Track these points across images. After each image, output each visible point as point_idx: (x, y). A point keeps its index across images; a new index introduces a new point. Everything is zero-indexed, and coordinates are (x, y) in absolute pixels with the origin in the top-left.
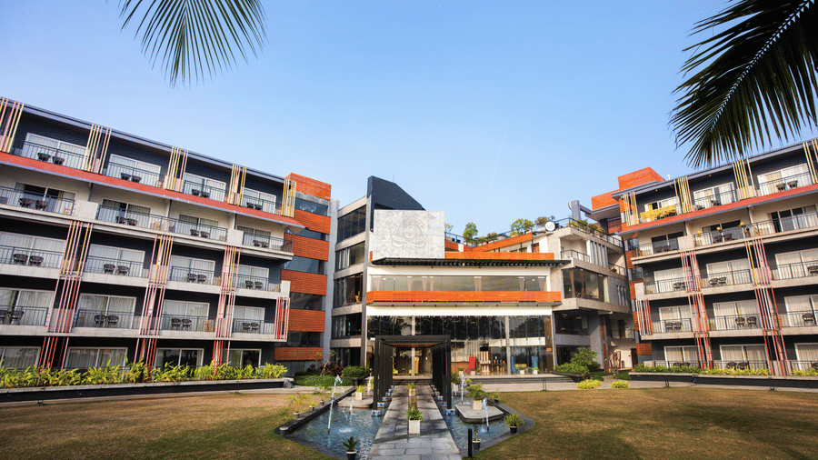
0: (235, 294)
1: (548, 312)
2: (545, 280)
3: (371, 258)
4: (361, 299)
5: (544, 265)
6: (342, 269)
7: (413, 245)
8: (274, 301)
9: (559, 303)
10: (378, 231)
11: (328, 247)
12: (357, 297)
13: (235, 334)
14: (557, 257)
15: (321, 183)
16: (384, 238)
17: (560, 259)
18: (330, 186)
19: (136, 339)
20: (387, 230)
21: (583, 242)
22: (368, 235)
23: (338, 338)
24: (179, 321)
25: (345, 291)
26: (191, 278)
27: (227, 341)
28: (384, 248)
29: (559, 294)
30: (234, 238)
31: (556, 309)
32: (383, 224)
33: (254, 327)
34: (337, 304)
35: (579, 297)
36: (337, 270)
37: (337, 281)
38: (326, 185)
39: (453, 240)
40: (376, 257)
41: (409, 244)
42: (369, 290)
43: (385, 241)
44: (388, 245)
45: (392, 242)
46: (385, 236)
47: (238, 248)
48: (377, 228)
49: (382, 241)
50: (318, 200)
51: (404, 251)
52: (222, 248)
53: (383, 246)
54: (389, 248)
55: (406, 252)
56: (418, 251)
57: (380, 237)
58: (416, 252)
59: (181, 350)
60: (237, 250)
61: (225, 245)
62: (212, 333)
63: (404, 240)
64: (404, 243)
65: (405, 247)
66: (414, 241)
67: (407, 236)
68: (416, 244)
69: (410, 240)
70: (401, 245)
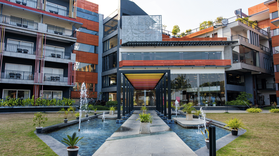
0: (45, 60)
1: (222, 71)
2: (221, 54)
3: (121, 43)
4: (116, 66)
5: (221, 44)
6: (106, 51)
7: (144, 35)
8: (67, 64)
9: (230, 66)
10: (124, 28)
11: (98, 39)
12: (114, 65)
13: (45, 82)
14: (229, 39)
15: (93, 4)
16: (128, 32)
17: (230, 40)
18: (98, 6)
20: (129, 27)
21: (245, 31)
22: (119, 31)
23: (105, 87)
24: (14, 74)
25: (108, 62)
26: (19, 51)
27: (41, 86)
28: (128, 37)
29: (230, 61)
30: (42, 28)
31: (227, 70)
32: (127, 24)
33: (57, 79)
34: (104, 69)
35: (242, 62)
36: (104, 52)
37: (104, 58)
38: (96, 5)
39: (167, 34)
40: (124, 42)
41: (142, 35)
42: (120, 60)
43: (128, 33)
44: (130, 35)
45: (132, 33)
46: (129, 30)
47: (44, 34)
48: (124, 26)
49: (127, 33)
50: (91, 13)
51: (139, 38)
52: (35, 33)
53: (127, 36)
54: (130, 37)
55: (140, 38)
56: (147, 38)
57: (125, 31)
58: (146, 39)
59: (17, 90)
60: (44, 35)
61: (37, 32)
62: (33, 81)
63: (139, 33)
64: (139, 34)
65: (140, 36)
66: (145, 32)
67: (141, 30)
68: (146, 34)
69: (142, 32)
70: (137, 35)
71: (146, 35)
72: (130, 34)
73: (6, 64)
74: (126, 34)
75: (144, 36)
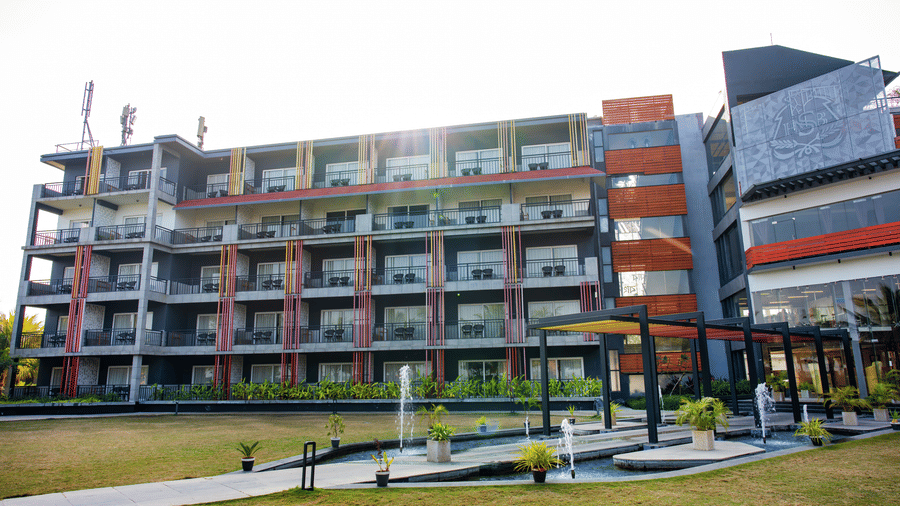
0: (524, 286)
3: (741, 191)
4: (740, 268)
6: (721, 218)
7: (816, 147)
10: (744, 143)
11: (683, 193)
13: (529, 338)
16: (757, 151)
18: (670, 97)
19: (424, 351)
20: (759, 135)
22: (732, 156)
25: (727, 256)
26: (477, 275)
27: (521, 348)
28: (759, 169)
30: (510, 215)
32: (751, 127)
34: (723, 278)
36: (716, 224)
37: (717, 242)
38: (665, 97)
41: (807, 148)
42: (747, 247)
43: (758, 157)
44: (766, 161)
45: (773, 152)
46: (758, 147)
47: (516, 226)
48: (741, 137)
49: (755, 156)
50: (652, 125)
51: (800, 163)
52: (497, 231)
53: (758, 165)
54: (768, 167)
55: (804, 163)
56: (828, 155)
57: (748, 152)
58: (826, 158)
59: (484, 361)
60: (517, 229)
61: (500, 227)
62: (502, 339)
63: (797, 144)
64: (797, 147)
65: (800, 155)
66: (817, 138)
67: (801, 134)
68: (822, 142)
69: (807, 140)
70: (792, 154)
71: (823, 145)
72: (764, 156)
73: (459, 306)
74: (752, 160)
75: (817, 151)
